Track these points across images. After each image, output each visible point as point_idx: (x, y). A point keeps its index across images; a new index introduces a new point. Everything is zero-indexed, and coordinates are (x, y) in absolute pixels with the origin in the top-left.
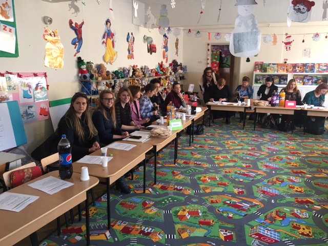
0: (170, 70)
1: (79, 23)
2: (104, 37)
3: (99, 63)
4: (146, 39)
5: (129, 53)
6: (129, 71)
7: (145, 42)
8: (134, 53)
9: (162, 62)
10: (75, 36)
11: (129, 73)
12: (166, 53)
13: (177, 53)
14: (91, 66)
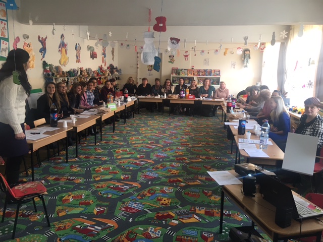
0: (108, 72)
1: (44, 38)
2: (60, 47)
3: (57, 65)
4: (89, 48)
5: (77, 58)
6: (78, 71)
7: (88, 50)
8: (81, 59)
9: (101, 66)
10: (42, 47)
11: (77, 73)
12: (104, 59)
13: (113, 59)
14: (52, 67)
